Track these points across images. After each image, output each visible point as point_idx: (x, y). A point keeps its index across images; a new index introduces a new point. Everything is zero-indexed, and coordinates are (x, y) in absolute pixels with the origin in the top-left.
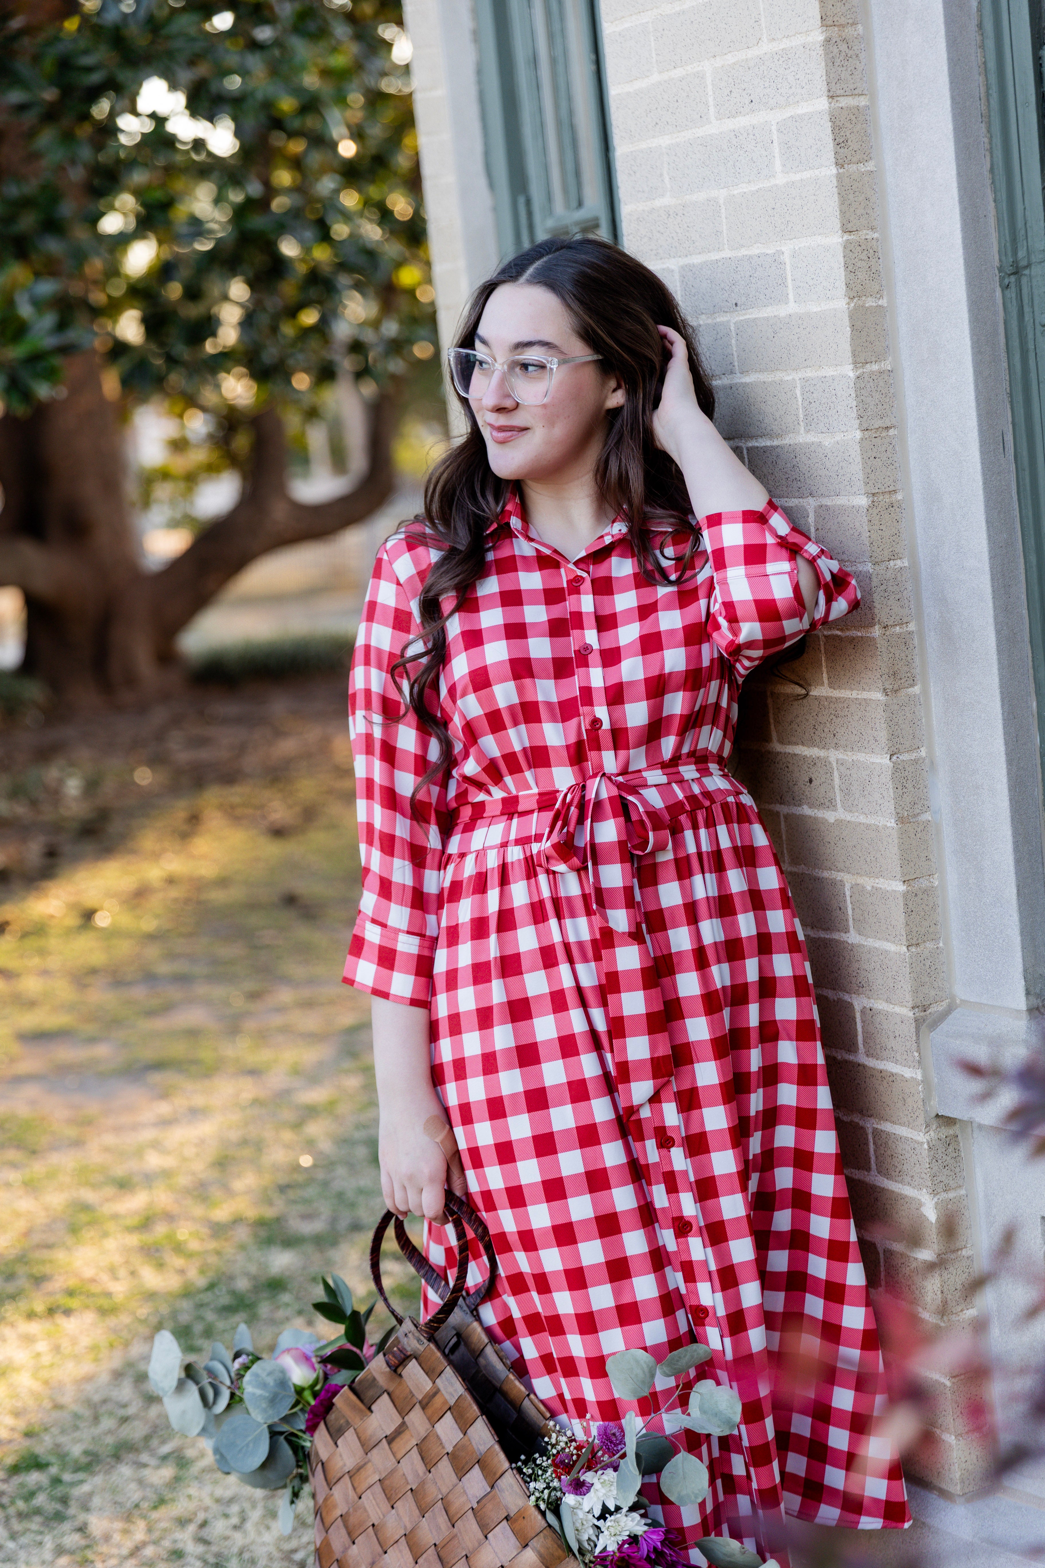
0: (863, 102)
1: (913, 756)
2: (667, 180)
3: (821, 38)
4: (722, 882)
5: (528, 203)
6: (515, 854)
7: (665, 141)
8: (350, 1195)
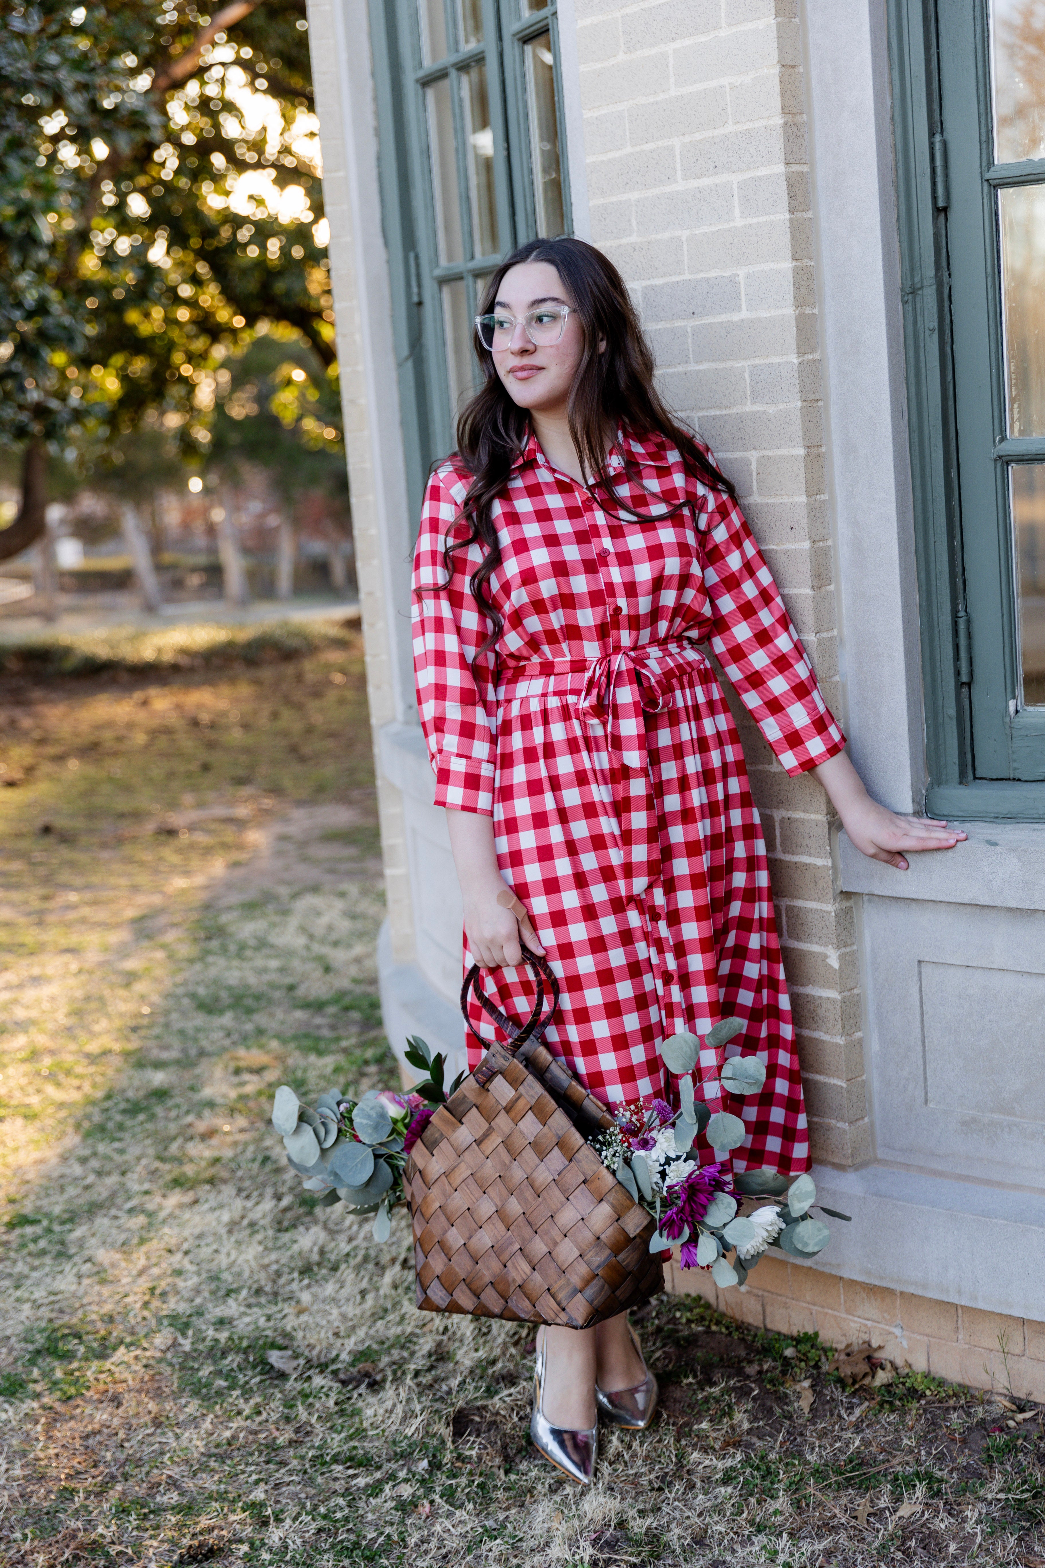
0: (805, 168)
1: (829, 635)
2: (634, 223)
3: (781, 122)
5: (417, 257)
6: (553, 702)
7: (634, 196)
8: (190, 1032)
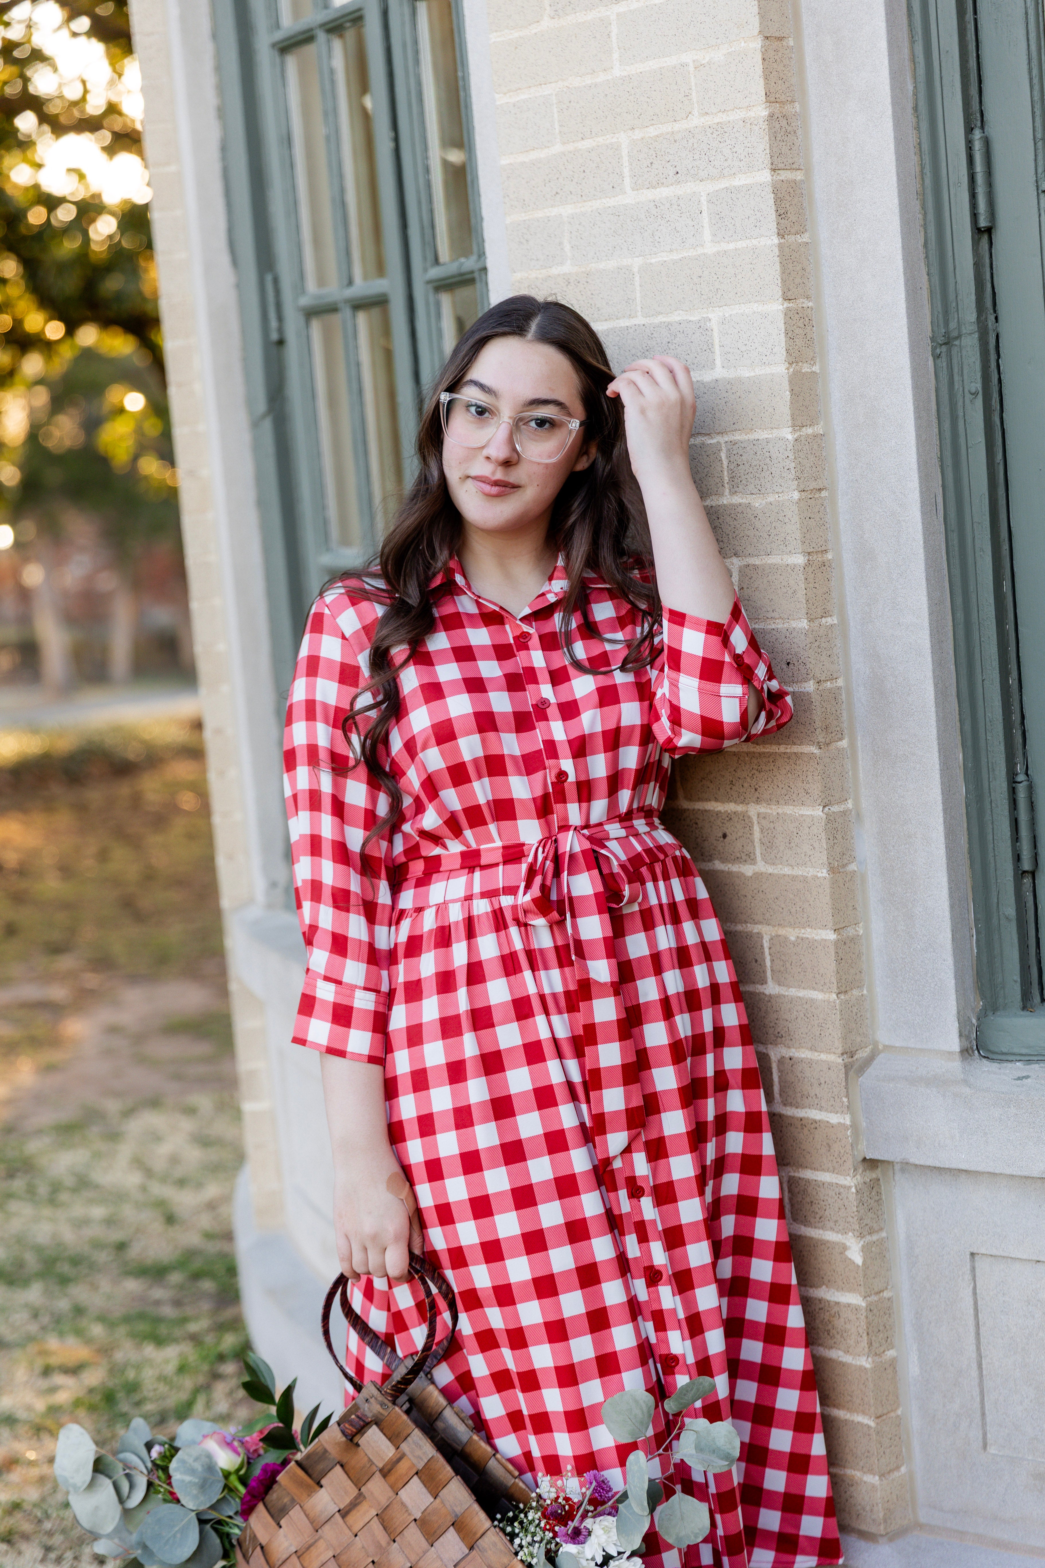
0: (799, 176)
1: (842, 807)
2: (567, 247)
3: (765, 113)
4: (680, 934)
5: (276, 281)
6: (481, 907)
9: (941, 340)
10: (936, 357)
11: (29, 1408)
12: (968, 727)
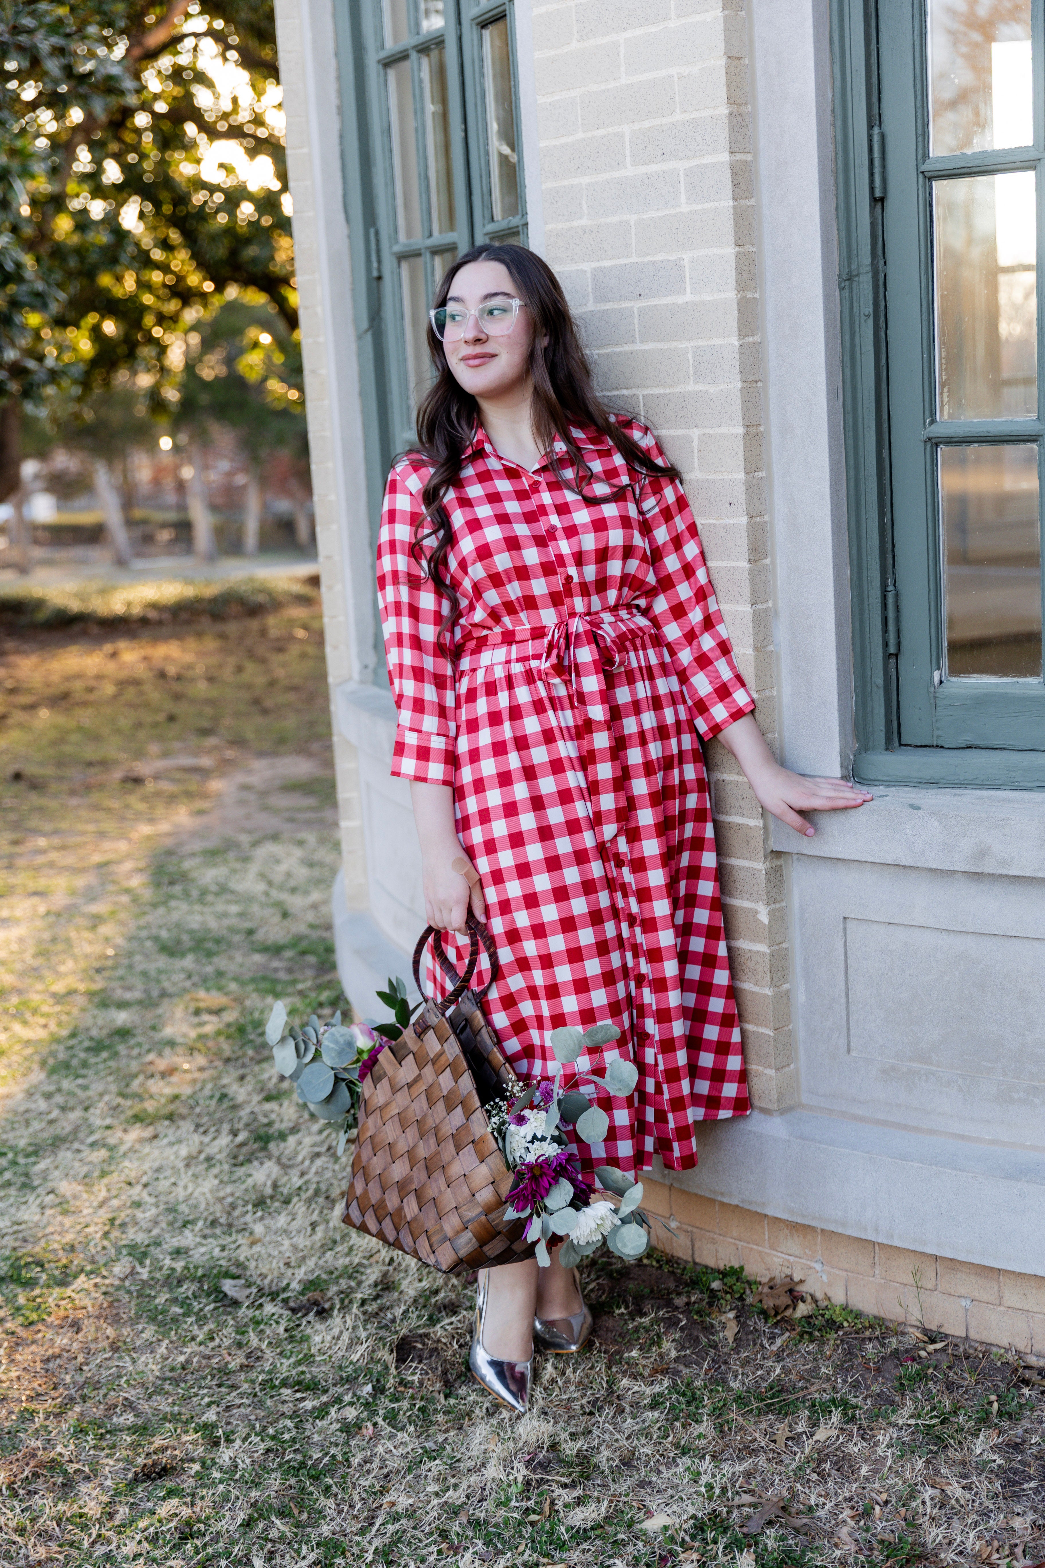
0: (749, 157)
1: (764, 606)
2: (585, 207)
3: (727, 112)
4: (654, 687)
5: (377, 233)
6: (517, 668)
7: (585, 180)
9: (845, 277)
10: (842, 289)
11: (184, 1035)
12: (854, 551)
